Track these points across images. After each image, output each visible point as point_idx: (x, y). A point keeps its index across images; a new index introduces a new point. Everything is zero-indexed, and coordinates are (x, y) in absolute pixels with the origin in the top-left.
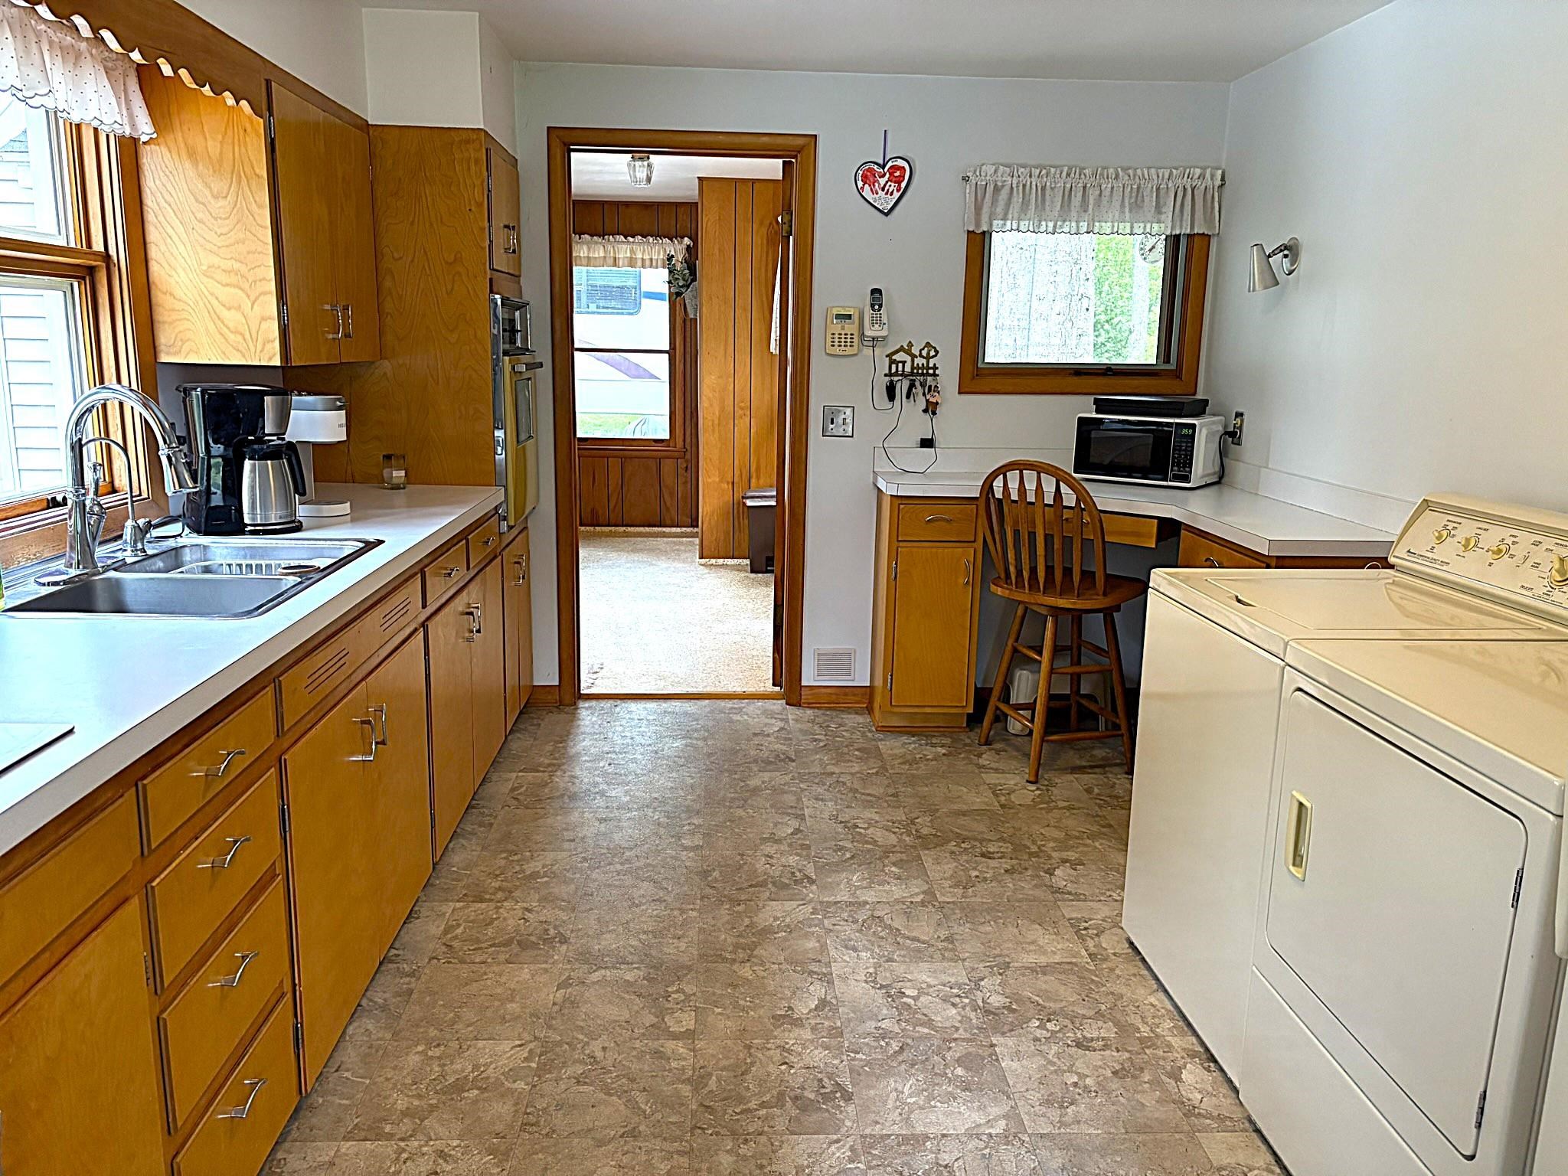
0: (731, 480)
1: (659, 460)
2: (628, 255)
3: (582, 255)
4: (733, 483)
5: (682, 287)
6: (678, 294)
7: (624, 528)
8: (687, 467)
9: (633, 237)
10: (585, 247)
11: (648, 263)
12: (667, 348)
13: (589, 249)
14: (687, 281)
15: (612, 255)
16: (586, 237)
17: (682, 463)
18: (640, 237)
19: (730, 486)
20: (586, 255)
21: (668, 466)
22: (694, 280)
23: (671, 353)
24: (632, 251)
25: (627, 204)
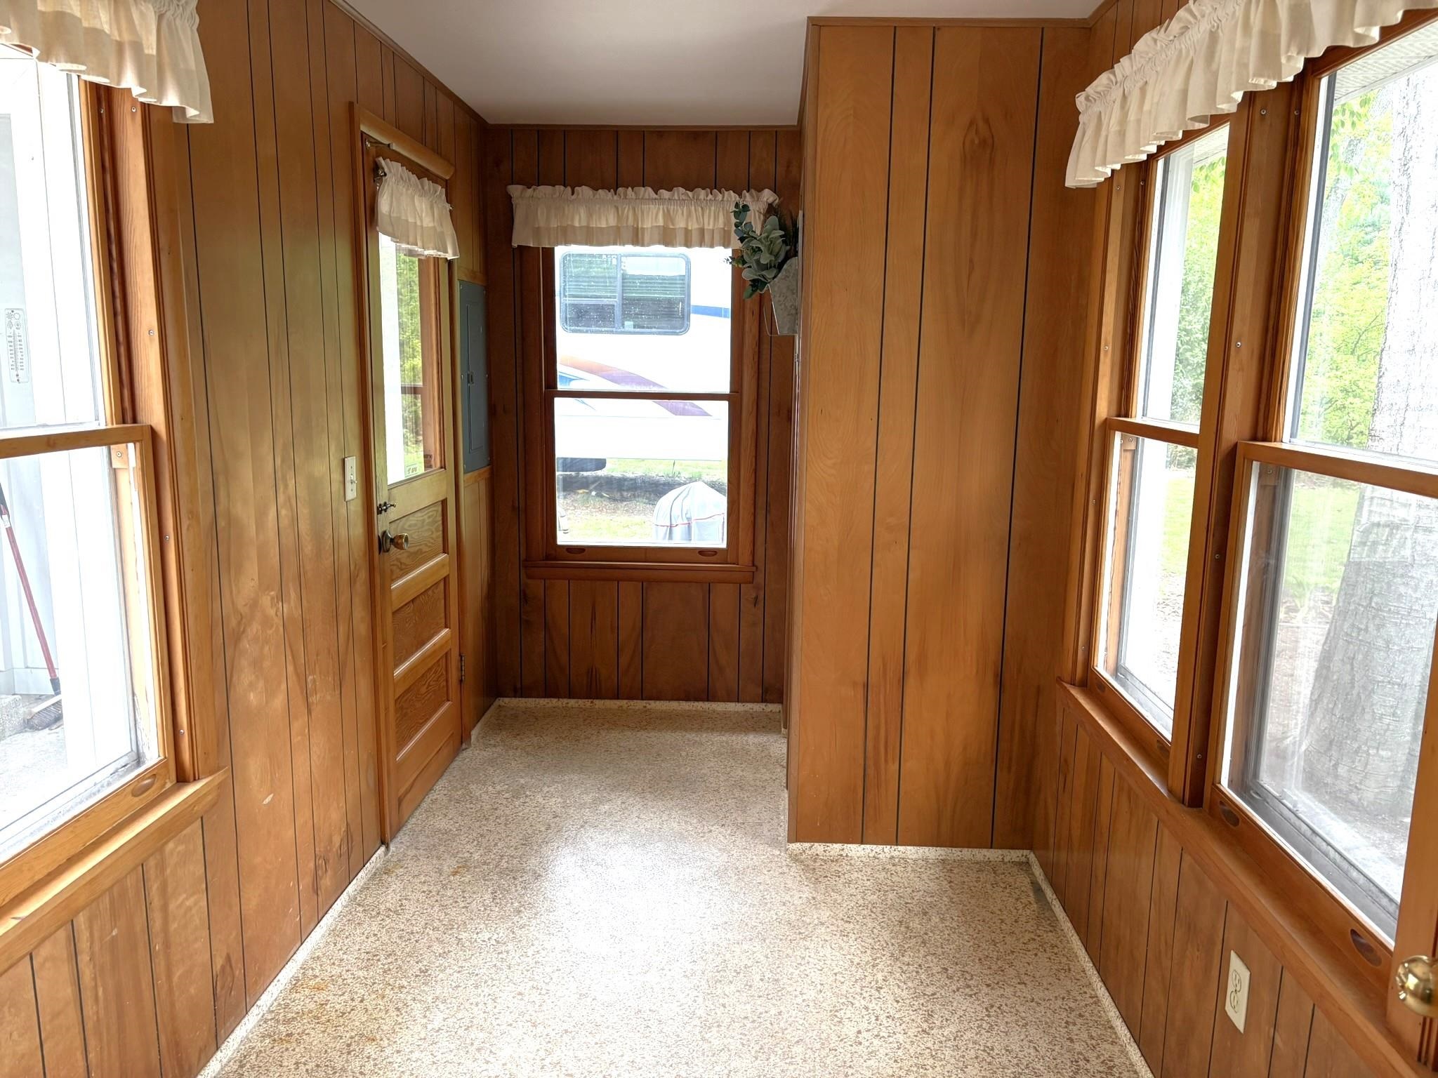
0: (861, 678)
1: (708, 587)
2: (661, 223)
3: (577, 224)
4: (866, 686)
5: (766, 267)
6: (757, 284)
7: (644, 703)
8: (756, 598)
9: (670, 190)
10: (583, 212)
11: (695, 236)
12: (726, 389)
13: (590, 216)
14: (776, 256)
15: (631, 222)
16: (585, 191)
17: (748, 592)
18: (682, 190)
19: (861, 691)
20: (584, 224)
21: (723, 599)
22: (792, 254)
23: (734, 399)
24: (668, 216)
25: (661, 133)
